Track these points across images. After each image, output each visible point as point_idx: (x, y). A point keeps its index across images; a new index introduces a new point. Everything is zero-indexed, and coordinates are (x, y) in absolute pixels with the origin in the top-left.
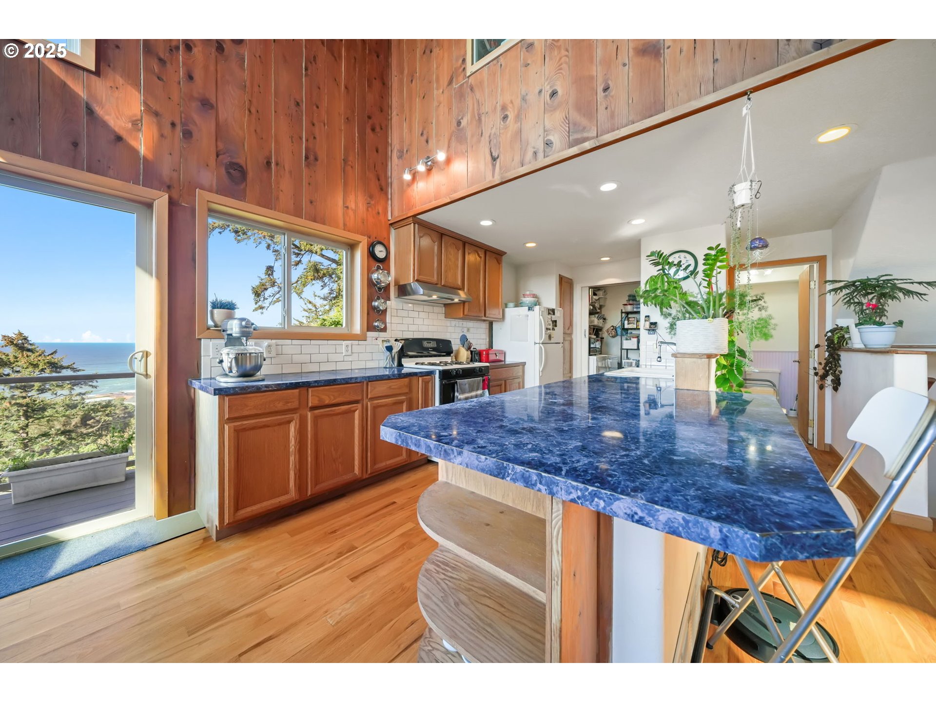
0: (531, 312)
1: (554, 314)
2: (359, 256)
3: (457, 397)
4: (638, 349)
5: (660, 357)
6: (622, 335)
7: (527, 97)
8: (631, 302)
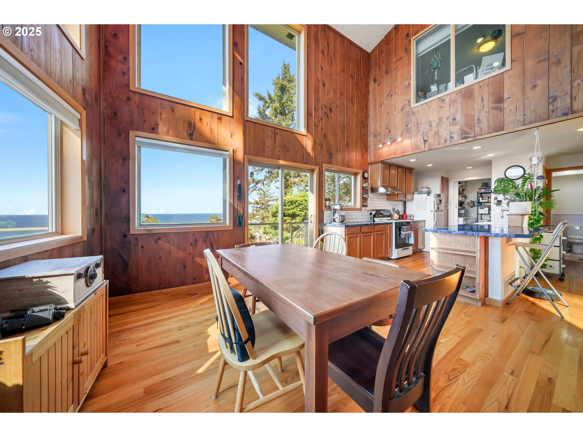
0: (428, 196)
1: (440, 197)
2: (359, 178)
3: (402, 233)
4: (489, 214)
5: (503, 216)
6: (478, 206)
7: (442, 119)
8: (484, 187)
